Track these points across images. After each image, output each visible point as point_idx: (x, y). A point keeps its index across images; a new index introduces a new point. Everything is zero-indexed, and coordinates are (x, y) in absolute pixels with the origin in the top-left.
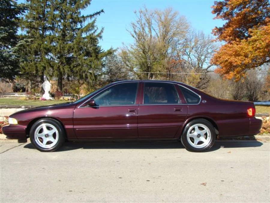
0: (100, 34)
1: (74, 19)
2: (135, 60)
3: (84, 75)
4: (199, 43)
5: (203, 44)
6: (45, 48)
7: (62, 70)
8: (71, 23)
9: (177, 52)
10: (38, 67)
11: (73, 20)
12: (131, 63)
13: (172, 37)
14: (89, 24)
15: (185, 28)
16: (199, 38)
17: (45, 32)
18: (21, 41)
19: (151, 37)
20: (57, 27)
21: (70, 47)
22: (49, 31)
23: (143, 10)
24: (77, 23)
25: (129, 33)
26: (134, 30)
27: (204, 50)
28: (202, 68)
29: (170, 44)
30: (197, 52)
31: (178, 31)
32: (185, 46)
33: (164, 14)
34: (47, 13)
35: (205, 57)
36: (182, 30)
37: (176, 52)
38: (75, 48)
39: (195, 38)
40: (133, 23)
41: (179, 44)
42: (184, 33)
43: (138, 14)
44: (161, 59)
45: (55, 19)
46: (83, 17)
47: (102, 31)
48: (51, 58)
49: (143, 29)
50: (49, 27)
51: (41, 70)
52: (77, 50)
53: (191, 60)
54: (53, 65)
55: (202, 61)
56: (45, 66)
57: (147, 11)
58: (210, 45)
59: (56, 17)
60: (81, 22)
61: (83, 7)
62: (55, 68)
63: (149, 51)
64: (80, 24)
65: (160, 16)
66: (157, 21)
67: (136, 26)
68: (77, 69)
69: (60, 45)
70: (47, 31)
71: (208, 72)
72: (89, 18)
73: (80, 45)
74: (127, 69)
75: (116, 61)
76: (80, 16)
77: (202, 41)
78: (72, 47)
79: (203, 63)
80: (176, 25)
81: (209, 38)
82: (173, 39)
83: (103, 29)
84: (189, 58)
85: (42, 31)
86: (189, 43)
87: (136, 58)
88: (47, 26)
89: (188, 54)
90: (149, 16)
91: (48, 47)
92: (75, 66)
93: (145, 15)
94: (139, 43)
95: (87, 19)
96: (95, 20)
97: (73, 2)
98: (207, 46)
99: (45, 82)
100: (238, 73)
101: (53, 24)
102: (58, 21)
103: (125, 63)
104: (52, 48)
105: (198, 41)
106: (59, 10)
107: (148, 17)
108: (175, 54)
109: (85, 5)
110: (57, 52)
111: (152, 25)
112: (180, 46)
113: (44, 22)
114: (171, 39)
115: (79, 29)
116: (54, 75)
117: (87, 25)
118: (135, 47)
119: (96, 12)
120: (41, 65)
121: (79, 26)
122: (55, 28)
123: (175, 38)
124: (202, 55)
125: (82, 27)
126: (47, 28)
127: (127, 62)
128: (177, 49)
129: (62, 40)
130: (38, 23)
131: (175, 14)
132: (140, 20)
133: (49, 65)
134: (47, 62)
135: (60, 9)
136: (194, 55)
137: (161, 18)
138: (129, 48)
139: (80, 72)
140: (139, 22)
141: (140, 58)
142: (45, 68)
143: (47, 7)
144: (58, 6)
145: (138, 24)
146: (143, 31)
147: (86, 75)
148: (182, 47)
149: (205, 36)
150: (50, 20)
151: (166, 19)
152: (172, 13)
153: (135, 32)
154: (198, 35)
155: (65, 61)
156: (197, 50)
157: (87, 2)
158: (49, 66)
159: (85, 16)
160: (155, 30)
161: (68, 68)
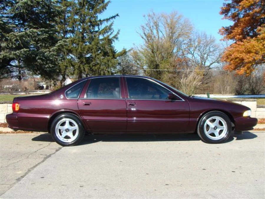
0: (116, 35)
1: (93, 22)
2: (145, 59)
3: (102, 72)
4: (202, 42)
5: (206, 44)
6: (67, 50)
7: (82, 68)
8: (90, 26)
9: (183, 51)
10: (61, 66)
11: (91, 24)
12: (141, 62)
13: (178, 38)
14: (106, 27)
15: (189, 30)
16: (202, 38)
17: (66, 35)
18: (60, 41)
19: (159, 38)
20: (77, 30)
21: (89, 48)
22: (69, 34)
23: (150, 14)
24: (95, 26)
25: (139, 35)
26: (144, 32)
27: (207, 49)
28: (205, 65)
29: (176, 44)
30: (200, 51)
31: (183, 32)
32: (190, 45)
33: (169, 17)
34: (67, 18)
35: (208, 56)
36: (187, 31)
37: (181, 51)
38: (94, 48)
39: (198, 39)
40: (142, 25)
41: (184, 44)
42: (188, 34)
43: (147, 18)
44: (169, 57)
45: (76, 23)
46: (100, 21)
47: (118, 33)
48: (71, 58)
49: (152, 31)
50: (70, 30)
51: (63, 69)
52: (96, 50)
53: (195, 59)
54: (74, 65)
55: (205, 59)
56: (67, 65)
57: (154, 15)
58: (212, 44)
59: (76, 21)
60: (98, 25)
61: (100, 12)
62: (76, 67)
63: (157, 51)
64: (97, 27)
65: (167, 19)
66: (163, 23)
67: (145, 28)
68: (96, 68)
69: (81, 46)
70: (67, 34)
71: (210, 68)
72: (106, 22)
73: (98, 46)
74: (138, 67)
75: (128, 60)
76: (97, 20)
77: (205, 41)
78: (91, 48)
79: (205, 61)
80: (181, 27)
81: (211, 38)
82: (179, 39)
83: (119, 31)
84: (193, 56)
85: (63, 34)
86: (193, 43)
87: (146, 57)
88: (67, 29)
89: (192, 52)
90: (156, 19)
91: (70, 48)
92: (94, 65)
93: (153, 18)
94: (148, 44)
95: (104, 23)
96: (112, 23)
97: (91, 8)
98: (209, 46)
99: (67, 80)
100: (248, 68)
101: (73, 27)
102: (78, 24)
103: (136, 62)
104: (73, 49)
105: (201, 41)
106: (78, 15)
107: (155, 21)
108: (180, 53)
109: (102, 10)
110: (78, 52)
111: (159, 27)
112: (184, 46)
113: (65, 26)
114: (176, 40)
115: (97, 32)
116: (75, 73)
117: (104, 28)
118: (145, 47)
119: (111, 16)
120: (63, 65)
121: (96, 29)
122: (75, 31)
123: (181, 39)
124: (204, 54)
125: (99, 30)
126: (68, 31)
127: (138, 61)
128: (182, 48)
129: (82, 41)
130: (60, 27)
131: (180, 17)
132: (149, 23)
133: (70, 64)
134: (69, 62)
135: (80, 14)
136: (197, 54)
137: (167, 21)
138: (140, 49)
139: (98, 70)
140: (148, 25)
141: (149, 57)
142: (66, 66)
143: (68, 13)
144: (78, 11)
145: (147, 26)
146: (151, 33)
147: (104, 73)
148: (187, 46)
149: (207, 36)
150: (71, 24)
151: (172, 22)
152: (177, 16)
153: (145, 34)
154: (201, 35)
155: (85, 61)
156: (200, 49)
157: (104, 7)
158: (71, 66)
159: (102, 20)
160: (162, 32)
161: (88, 67)
